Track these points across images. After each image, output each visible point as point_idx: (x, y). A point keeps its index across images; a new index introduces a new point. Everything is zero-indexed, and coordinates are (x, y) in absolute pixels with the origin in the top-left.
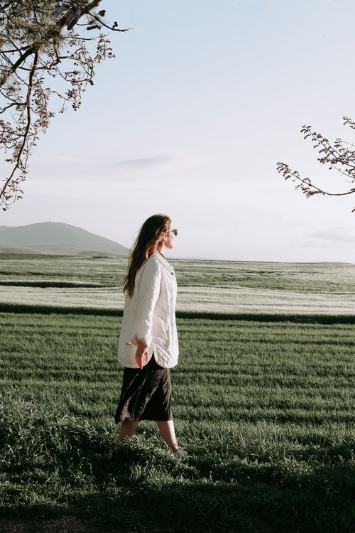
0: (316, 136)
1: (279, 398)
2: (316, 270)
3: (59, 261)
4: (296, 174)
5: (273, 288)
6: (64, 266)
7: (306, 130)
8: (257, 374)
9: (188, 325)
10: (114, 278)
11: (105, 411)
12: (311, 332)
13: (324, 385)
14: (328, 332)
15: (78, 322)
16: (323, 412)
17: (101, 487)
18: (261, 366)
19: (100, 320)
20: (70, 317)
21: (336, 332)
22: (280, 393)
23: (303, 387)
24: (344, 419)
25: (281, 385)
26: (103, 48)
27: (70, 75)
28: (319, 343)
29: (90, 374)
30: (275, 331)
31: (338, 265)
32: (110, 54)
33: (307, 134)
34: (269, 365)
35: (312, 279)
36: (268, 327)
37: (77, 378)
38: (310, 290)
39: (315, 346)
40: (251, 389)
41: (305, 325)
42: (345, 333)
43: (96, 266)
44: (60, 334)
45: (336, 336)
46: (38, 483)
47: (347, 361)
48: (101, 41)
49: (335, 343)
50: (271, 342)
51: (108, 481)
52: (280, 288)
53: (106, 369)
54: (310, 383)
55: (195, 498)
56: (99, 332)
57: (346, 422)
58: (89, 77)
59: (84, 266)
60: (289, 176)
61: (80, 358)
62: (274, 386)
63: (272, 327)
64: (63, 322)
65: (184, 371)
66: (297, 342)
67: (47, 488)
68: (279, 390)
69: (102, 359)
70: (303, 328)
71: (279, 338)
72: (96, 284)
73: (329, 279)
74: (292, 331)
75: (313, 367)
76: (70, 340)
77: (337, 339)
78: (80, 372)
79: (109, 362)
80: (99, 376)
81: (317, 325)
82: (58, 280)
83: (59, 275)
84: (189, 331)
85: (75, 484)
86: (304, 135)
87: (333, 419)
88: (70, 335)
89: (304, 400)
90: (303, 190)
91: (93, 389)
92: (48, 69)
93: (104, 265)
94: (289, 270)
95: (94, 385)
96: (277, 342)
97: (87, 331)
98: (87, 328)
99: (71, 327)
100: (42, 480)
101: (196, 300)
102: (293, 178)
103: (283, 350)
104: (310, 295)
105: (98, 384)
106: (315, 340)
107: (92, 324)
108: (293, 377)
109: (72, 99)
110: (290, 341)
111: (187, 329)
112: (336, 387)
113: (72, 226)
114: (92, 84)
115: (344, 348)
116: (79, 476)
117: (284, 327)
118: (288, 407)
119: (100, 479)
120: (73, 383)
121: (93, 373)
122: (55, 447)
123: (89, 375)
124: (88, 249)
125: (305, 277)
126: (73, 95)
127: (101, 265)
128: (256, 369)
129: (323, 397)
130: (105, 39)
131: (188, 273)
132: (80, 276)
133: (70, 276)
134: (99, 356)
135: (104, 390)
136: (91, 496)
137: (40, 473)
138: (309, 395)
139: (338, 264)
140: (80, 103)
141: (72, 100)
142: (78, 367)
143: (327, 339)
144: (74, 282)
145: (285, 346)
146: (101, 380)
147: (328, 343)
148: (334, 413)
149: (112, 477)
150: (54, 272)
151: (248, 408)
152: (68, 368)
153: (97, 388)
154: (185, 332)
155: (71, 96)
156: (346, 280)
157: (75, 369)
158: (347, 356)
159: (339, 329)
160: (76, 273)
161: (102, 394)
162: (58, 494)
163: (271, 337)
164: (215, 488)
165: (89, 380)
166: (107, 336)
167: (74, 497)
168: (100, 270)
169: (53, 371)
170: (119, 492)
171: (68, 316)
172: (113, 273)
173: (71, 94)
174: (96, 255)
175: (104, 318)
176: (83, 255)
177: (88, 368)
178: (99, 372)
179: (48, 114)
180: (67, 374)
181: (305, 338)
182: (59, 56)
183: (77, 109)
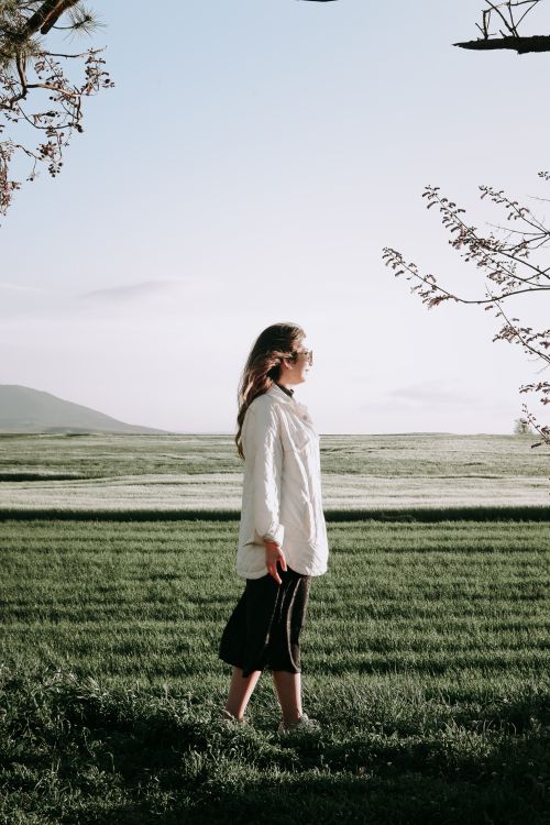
0: (446, 204)
1: (372, 635)
2: (403, 443)
3: (16, 443)
4: (413, 269)
5: (342, 472)
6: (24, 449)
7: (430, 193)
8: (333, 601)
9: (220, 530)
10: (101, 465)
11: (103, 666)
12: (408, 535)
13: (439, 614)
14: (433, 533)
15: (50, 533)
16: (443, 654)
17: (135, 793)
18: (338, 587)
19: (83, 528)
20: (36, 526)
21: (447, 533)
22: (372, 629)
23: (406, 617)
24: (477, 662)
25: (373, 616)
26: (95, 72)
27: (42, 118)
28: (421, 550)
29: (74, 609)
30: (354, 535)
31: (435, 437)
32: (107, 81)
33: (432, 200)
34: (351, 586)
35: (400, 457)
36: (342, 529)
37: (55, 617)
38: (398, 474)
39: (416, 554)
40: (329, 622)
41: (397, 524)
42: (460, 533)
43: (72, 448)
44: (24, 550)
45: (446, 539)
46: (23, 791)
47: (467, 575)
48: (89, 61)
49: (446, 550)
50: (350, 551)
51: (145, 781)
52: (354, 472)
53: (99, 602)
54: (416, 610)
55: (308, 804)
56: (85, 545)
57: (482, 667)
58: (75, 121)
59: (53, 449)
60: (402, 272)
61: (57, 586)
62: (361, 617)
63: (348, 529)
64: (28, 533)
65: (221, 600)
66: (388, 550)
67: (39, 799)
68: (372, 623)
69: (92, 585)
70: (395, 529)
71: (361, 545)
72: (75, 473)
73: (425, 456)
74: (377, 534)
75: (418, 586)
76: (39, 559)
77: (448, 544)
78: (59, 608)
79: (102, 590)
80: (88, 612)
81: (414, 524)
82: (15, 471)
83: (16, 463)
84: (222, 540)
85: (89, 790)
86: (427, 201)
87: (461, 665)
88: (39, 551)
89: (412, 635)
90: (423, 295)
91: (80, 633)
92: (6, 108)
93: (84, 447)
94: (363, 446)
95: (82, 626)
96: (358, 551)
97: (66, 545)
98: (64, 540)
99: (40, 540)
100: (28, 785)
101: (228, 493)
102: (408, 274)
103: (368, 562)
104: (400, 481)
105: (89, 625)
106: (416, 545)
107: (73, 534)
108: (389, 602)
109: (48, 158)
110: (378, 549)
111: (219, 536)
112: (456, 615)
113: (33, 390)
114: (80, 130)
115: (460, 557)
116: (93, 775)
117: (366, 529)
118: (388, 649)
119: (130, 778)
120: (48, 625)
121: (79, 608)
122: (42, 726)
123: (73, 612)
124: (57, 424)
125: (388, 455)
126: (50, 152)
127: (80, 447)
128: (332, 592)
129: (439, 631)
130: (97, 57)
131: (213, 455)
132: (47, 464)
133: (32, 463)
134: (87, 582)
135: (98, 633)
136: (119, 810)
137: (24, 771)
138: (417, 628)
139: (434, 434)
140: (60, 164)
141: (47, 161)
142: (55, 600)
143: (433, 544)
144: (41, 471)
145: (372, 557)
146: (92, 619)
147: (435, 549)
148: (461, 655)
149: (151, 773)
150: (7, 458)
151: (328, 652)
152: (39, 603)
153: (87, 631)
154: (216, 540)
155: (46, 153)
156: (449, 458)
157: (50, 602)
158: (467, 569)
159: (448, 528)
160: (43, 459)
161: (95, 641)
162: (59, 808)
163: (349, 545)
164: (337, 786)
165: (72, 618)
166: (96, 552)
167: (91, 813)
168: (79, 455)
169: (16, 607)
170: (170, 801)
171: (33, 523)
172: (99, 458)
173: (45, 151)
174: (70, 432)
175: (90, 524)
176: (52, 433)
177: (70, 601)
178: (88, 607)
179: (10, 185)
180: (38, 610)
181: (400, 544)
182: (26, 83)
183: (56, 174)
